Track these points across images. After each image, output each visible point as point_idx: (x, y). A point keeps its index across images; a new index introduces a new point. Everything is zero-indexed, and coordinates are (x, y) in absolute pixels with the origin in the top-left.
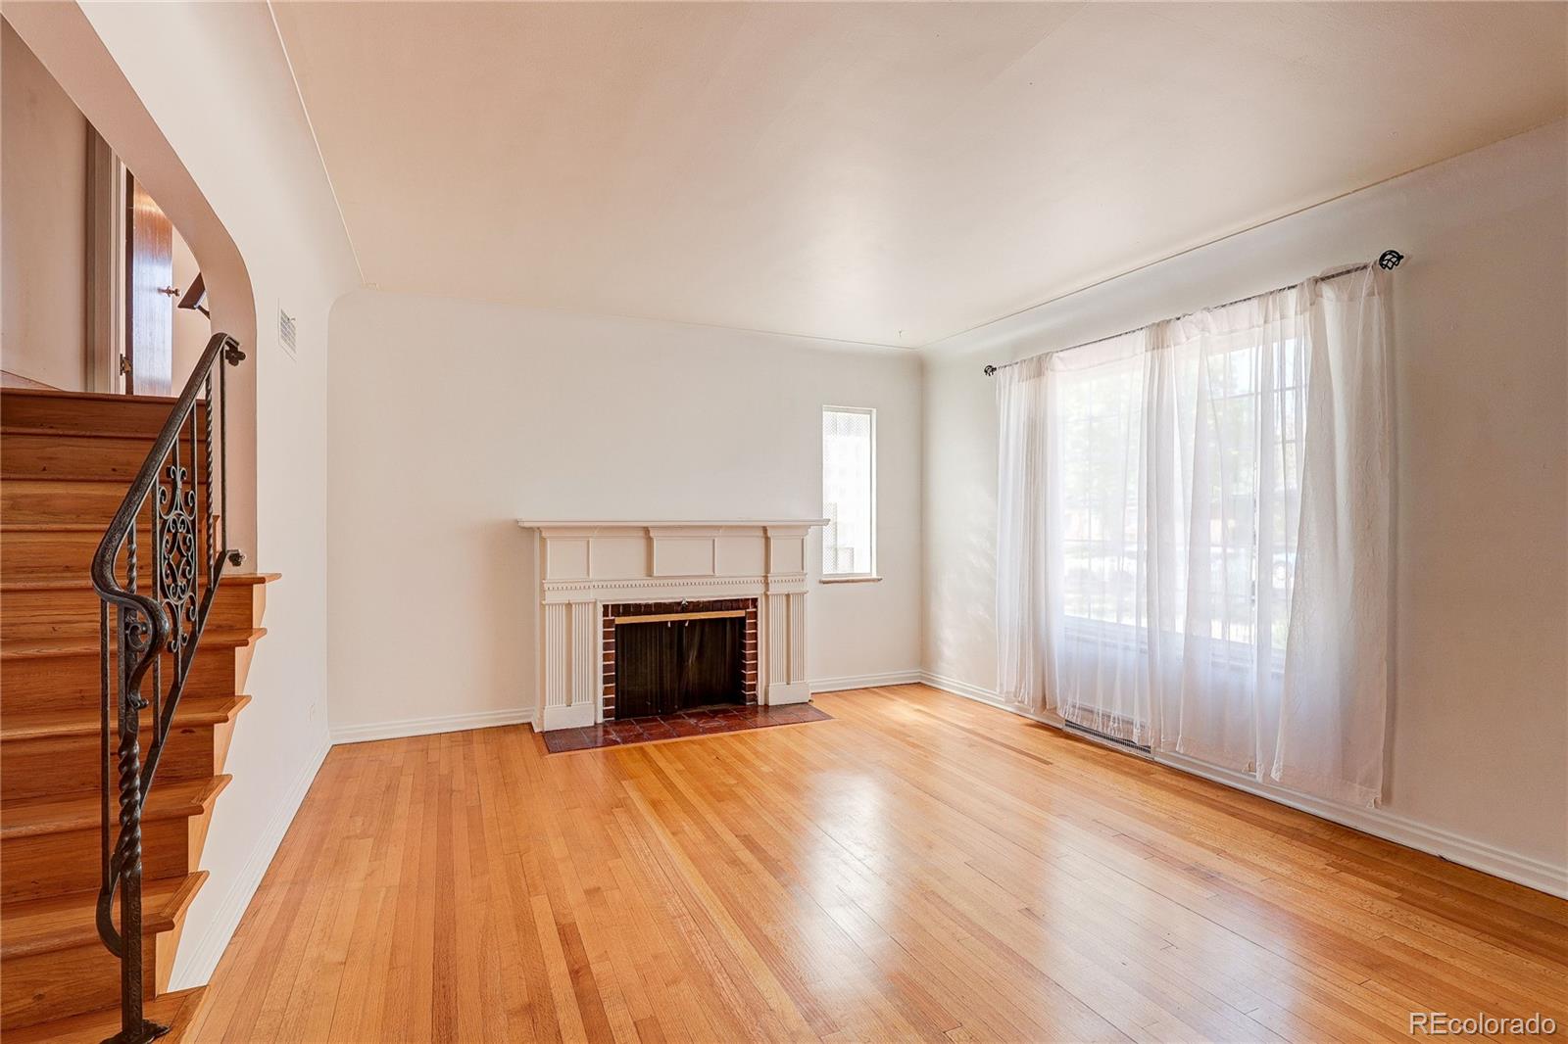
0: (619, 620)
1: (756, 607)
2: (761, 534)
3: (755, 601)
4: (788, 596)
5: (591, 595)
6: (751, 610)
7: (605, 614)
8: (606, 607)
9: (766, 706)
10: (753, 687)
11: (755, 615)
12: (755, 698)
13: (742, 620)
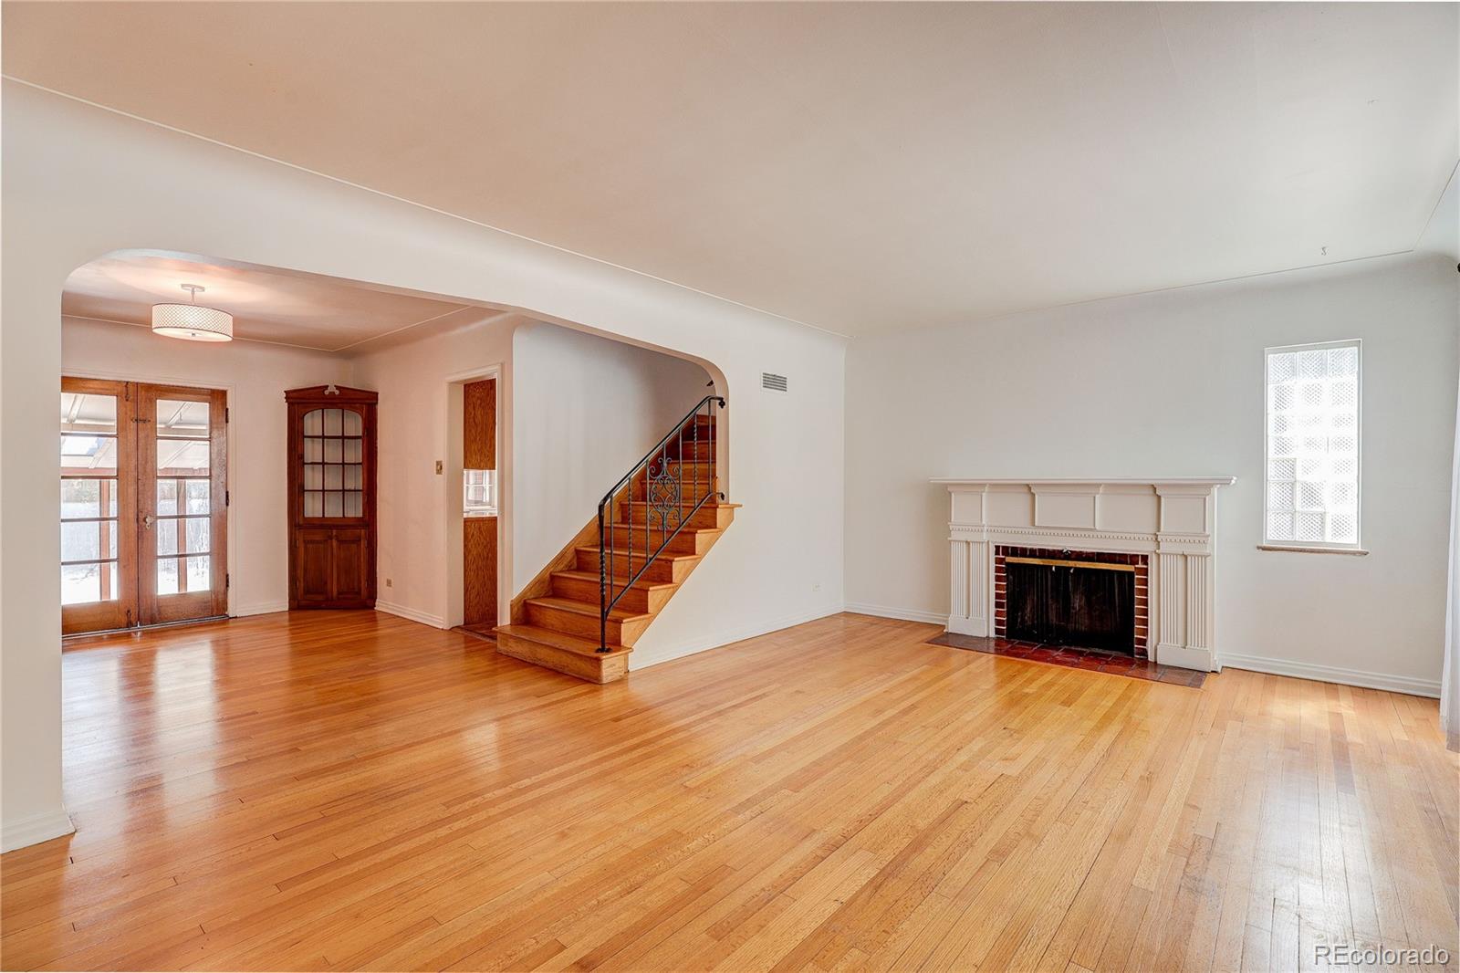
0: (1010, 559)
1: (1147, 564)
2: (1151, 492)
3: (1145, 559)
4: (1186, 557)
5: (985, 537)
6: (1140, 565)
7: (997, 553)
8: (997, 547)
9: (1156, 662)
10: (1144, 642)
11: (1145, 572)
12: (1144, 652)
13: (1131, 574)
